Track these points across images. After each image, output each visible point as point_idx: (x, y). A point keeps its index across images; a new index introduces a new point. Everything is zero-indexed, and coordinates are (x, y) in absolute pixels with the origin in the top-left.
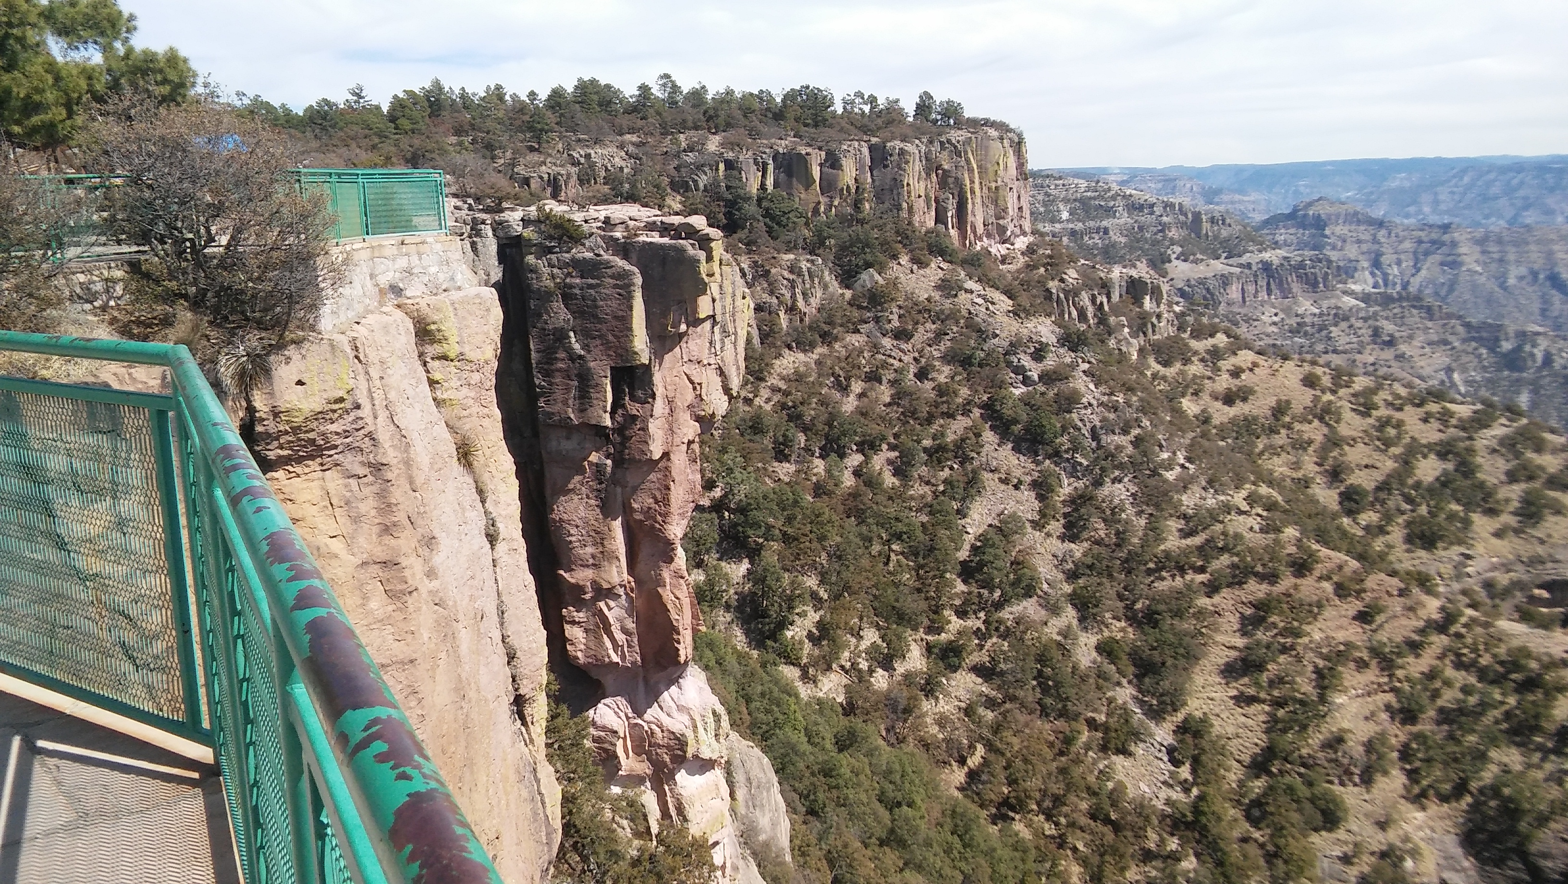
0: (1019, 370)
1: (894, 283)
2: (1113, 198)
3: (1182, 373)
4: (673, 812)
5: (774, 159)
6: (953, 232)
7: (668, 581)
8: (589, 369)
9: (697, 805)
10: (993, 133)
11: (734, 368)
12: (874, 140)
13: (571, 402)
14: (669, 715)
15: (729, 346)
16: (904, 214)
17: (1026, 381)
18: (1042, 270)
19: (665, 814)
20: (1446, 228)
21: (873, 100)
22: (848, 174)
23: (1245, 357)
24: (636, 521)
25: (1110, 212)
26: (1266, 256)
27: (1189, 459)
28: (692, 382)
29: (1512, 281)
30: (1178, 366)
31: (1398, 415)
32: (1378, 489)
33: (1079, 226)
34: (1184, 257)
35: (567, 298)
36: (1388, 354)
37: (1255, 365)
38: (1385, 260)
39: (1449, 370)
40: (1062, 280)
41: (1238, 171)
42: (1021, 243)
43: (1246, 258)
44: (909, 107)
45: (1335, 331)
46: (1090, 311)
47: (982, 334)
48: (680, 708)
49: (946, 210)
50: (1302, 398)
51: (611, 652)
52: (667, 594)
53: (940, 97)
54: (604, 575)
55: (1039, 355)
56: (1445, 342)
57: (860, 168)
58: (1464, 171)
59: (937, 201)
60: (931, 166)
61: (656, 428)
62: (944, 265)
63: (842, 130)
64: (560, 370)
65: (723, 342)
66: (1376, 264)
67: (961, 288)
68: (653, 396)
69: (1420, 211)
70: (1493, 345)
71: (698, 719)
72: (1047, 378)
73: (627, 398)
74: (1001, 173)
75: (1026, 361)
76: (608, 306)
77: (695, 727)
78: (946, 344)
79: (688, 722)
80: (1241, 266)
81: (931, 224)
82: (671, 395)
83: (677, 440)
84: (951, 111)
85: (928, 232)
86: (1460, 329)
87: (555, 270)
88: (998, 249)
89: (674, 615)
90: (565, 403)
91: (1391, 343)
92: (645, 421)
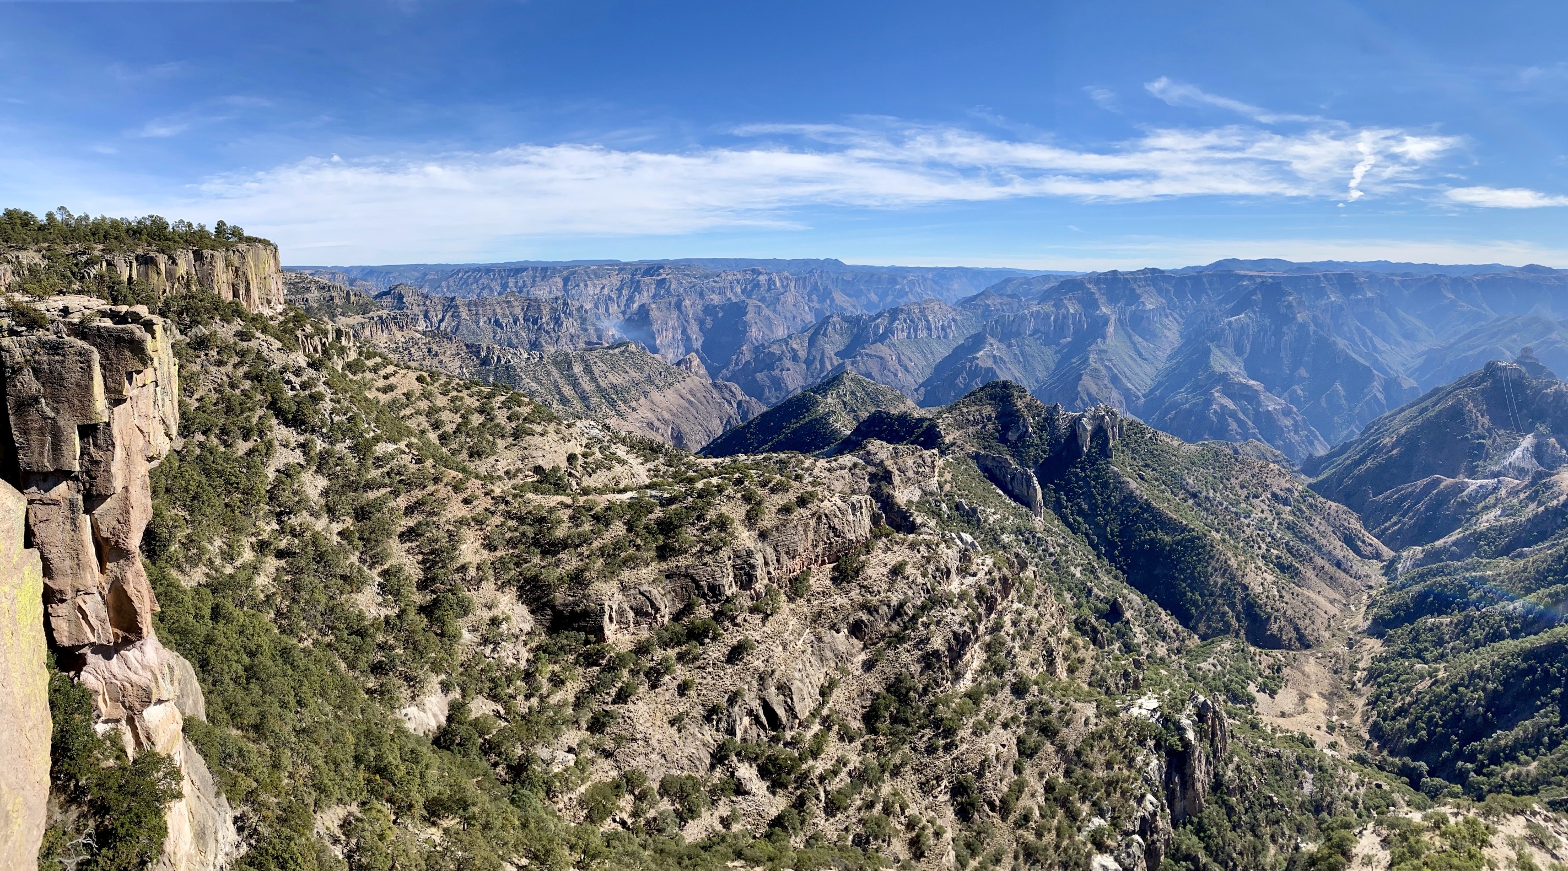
0: (288, 382)
1: (214, 334)
2: (310, 283)
3: (363, 378)
4: (143, 739)
5: (137, 259)
6: (244, 303)
7: (131, 580)
8: (60, 428)
9: (161, 732)
10: (260, 245)
11: (172, 420)
12: (195, 248)
13: (46, 454)
14: (136, 673)
15: (168, 403)
16: (216, 292)
17: (293, 388)
18: (291, 325)
19: (139, 743)
20: (453, 299)
21: (190, 225)
22: (182, 270)
23: (390, 369)
24: (103, 538)
25: (308, 290)
26: (379, 313)
27: (377, 427)
28: (141, 431)
29: (481, 324)
30: (360, 375)
31: (460, 394)
32: (454, 432)
33: (293, 298)
34: (343, 314)
35: (37, 372)
36: (435, 361)
37: (396, 372)
38: (432, 313)
39: (461, 367)
40: (303, 330)
41: (363, 268)
42: (280, 308)
43: (371, 314)
44: (211, 229)
45: (413, 350)
46: (319, 349)
47: (268, 363)
48: (143, 667)
49: (238, 290)
50: (417, 388)
51: (90, 634)
52: (130, 590)
53: (229, 223)
54: (80, 581)
55: (298, 372)
56: (458, 354)
57: (188, 265)
58: (459, 271)
59: (233, 285)
60: (228, 264)
61: (117, 467)
62: (241, 323)
63: (175, 242)
64: (35, 429)
65: (163, 400)
66: (426, 316)
67: (253, 337)
68: (114, 445)
69: (442, 291)
70: (477, 354)
71: (157, 672)
72: (304, 386)
73: (92, 448)
74: (266, 269)
75: (293, 378)
76: (73, 377)
77: (156, 679)
78: (246, 368)
79: (150, 676)
80: (369, 318)
81: (231, 298)
82: (127, 443)
83: (133, 477)
84: (236, 232)
85: (230, 303)
86: (464, 348)
87: (26, 350)
88: (267, 312)
89: (137, 605)
90: (41, 454)
91: (436, 355)
92: (108, 464)
